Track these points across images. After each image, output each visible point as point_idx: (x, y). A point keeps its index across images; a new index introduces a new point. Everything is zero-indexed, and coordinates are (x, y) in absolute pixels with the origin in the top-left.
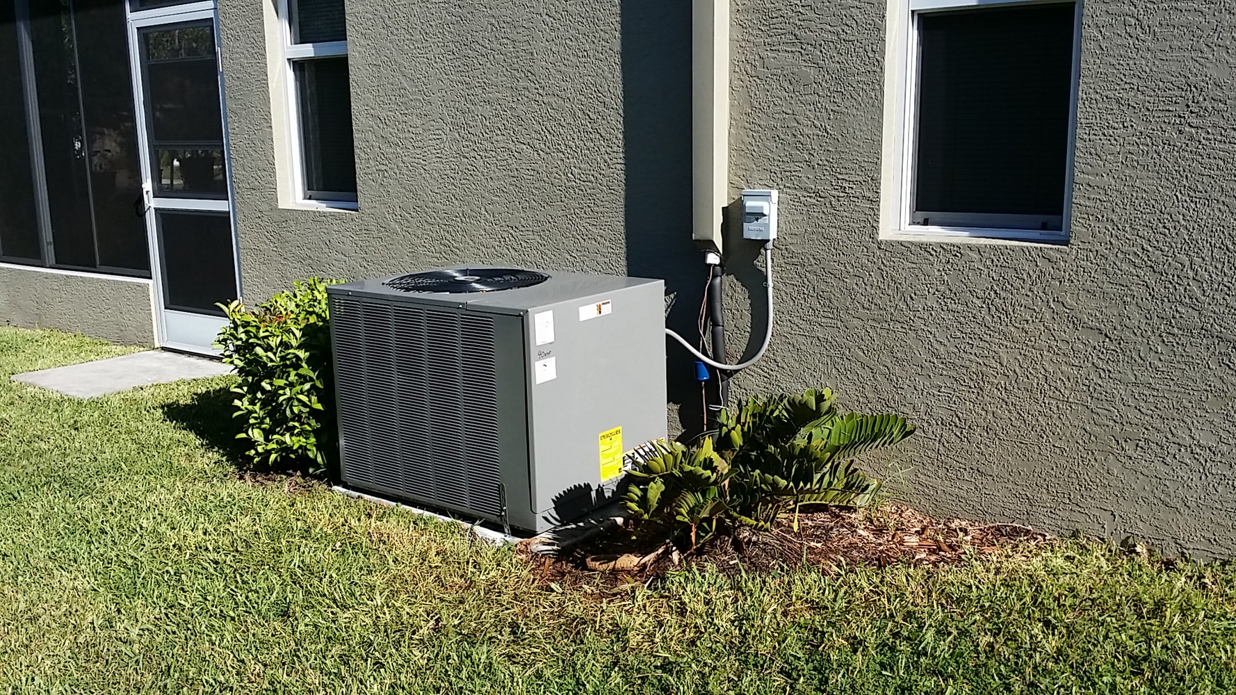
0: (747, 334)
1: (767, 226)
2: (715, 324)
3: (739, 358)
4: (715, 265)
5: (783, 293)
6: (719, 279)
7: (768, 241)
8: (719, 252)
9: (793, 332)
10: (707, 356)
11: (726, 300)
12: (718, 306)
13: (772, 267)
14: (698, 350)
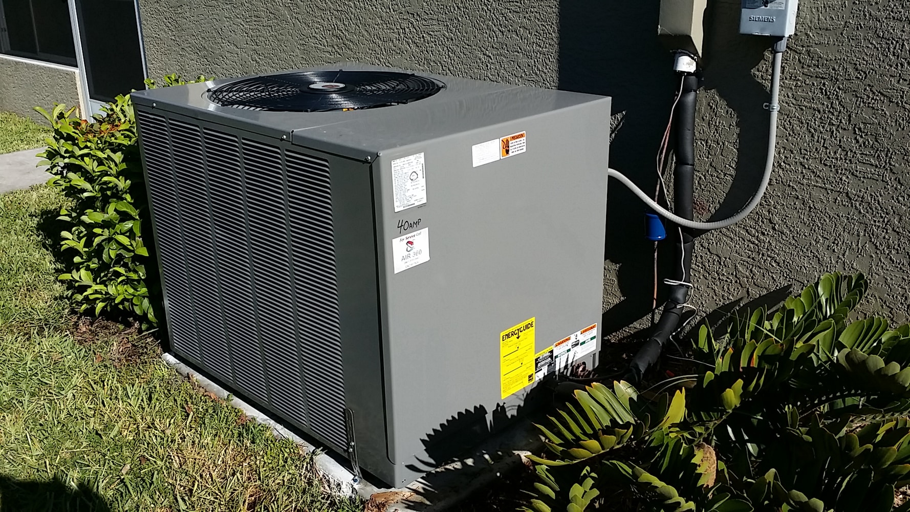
0: (729, 178)
1: (782, 14)
2: (682, 161)
3: (713, 211)
4: (689, 73)
5: (795, 122)
6: (693, 94)
7: (781, 38)
8: (696, 53)
9: (805, 181)
10: (665, 206)
11: (701, 127)
12: (688, 135)
13: (782, 79)
14: (653, 199)
